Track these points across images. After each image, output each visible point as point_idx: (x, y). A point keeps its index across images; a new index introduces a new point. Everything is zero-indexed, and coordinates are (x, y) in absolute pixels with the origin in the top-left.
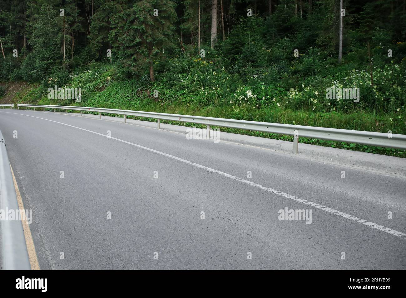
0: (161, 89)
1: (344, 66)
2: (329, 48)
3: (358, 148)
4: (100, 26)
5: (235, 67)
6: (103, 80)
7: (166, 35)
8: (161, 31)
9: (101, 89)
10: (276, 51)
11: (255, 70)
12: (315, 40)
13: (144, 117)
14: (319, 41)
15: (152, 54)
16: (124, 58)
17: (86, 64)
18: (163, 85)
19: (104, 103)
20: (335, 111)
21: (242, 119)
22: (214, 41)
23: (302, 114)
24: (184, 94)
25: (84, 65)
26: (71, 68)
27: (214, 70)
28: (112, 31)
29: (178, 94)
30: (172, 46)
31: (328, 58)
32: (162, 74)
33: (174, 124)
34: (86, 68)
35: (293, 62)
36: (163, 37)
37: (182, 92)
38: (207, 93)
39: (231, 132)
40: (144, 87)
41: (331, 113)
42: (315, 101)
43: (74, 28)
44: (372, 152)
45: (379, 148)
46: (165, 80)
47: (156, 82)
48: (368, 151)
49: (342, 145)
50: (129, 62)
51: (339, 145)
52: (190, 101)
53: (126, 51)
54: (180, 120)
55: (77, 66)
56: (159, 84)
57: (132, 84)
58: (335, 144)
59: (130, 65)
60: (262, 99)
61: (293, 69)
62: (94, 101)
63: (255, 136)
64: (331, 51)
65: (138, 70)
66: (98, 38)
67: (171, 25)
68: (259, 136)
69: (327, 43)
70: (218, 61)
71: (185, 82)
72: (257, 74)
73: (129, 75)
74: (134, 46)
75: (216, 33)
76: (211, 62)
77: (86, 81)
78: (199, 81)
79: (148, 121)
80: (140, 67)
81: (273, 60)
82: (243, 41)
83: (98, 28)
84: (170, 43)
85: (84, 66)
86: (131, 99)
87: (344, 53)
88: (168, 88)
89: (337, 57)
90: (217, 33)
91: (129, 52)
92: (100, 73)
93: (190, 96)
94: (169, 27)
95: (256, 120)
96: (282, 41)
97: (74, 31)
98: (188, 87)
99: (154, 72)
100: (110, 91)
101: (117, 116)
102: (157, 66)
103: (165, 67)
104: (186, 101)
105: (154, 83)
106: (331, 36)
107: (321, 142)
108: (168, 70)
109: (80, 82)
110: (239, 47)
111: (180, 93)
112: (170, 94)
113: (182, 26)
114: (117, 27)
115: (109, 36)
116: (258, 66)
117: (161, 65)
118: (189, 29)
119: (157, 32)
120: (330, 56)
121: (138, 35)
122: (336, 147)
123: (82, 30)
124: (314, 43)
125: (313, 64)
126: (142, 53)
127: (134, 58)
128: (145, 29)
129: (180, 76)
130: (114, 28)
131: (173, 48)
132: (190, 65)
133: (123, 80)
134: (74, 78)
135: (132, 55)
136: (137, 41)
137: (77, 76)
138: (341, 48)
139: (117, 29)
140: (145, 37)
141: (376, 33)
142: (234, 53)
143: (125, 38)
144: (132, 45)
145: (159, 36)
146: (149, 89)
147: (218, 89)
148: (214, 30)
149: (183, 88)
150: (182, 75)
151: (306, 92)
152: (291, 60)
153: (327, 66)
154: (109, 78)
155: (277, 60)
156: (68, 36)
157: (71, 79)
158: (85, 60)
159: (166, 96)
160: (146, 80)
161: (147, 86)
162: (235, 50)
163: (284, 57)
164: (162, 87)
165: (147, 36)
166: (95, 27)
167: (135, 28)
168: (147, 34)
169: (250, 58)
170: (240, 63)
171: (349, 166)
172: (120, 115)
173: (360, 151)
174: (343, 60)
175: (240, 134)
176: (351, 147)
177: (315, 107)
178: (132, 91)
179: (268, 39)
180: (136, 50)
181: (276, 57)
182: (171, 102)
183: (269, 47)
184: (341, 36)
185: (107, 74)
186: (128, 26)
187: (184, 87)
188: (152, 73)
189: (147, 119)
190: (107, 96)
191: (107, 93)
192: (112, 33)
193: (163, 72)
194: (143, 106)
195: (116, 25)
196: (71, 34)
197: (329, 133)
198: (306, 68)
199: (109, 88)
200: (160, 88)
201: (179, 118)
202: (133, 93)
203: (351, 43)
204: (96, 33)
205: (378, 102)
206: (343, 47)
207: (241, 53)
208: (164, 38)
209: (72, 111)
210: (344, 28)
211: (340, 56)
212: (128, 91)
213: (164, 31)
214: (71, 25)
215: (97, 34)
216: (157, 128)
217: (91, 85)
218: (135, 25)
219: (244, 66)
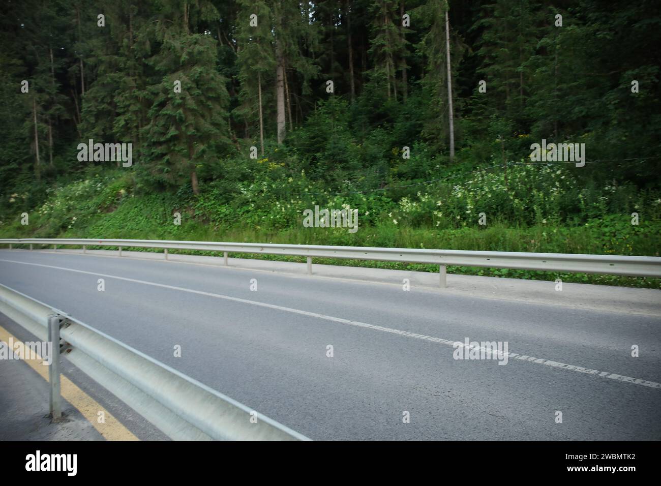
0: (211, 205)
1: (458, 165)
2: (438, 142)
3: (512, 274)
4: (98, 109)
5: (317, 171)
6: (110, 194)
7: (216, 125)
8: (208, 119)
9: (108, 209)
10: (370, 146)
11: (346, 173)
12: (419, 132)
13: (193, 249)
14: (424, 133)
15: (195, 153)
16: (151, 160)
17: (77, 170)
18: (214, 200)
19: (119, 230)
20: (466, 226)
21: (346, 245)
22: (282, 133)
23: (426, 233)
24: (248, 212)
25: (72, 171)
26: (50, 176)
27: (289, 176)
28: (118, 118)
29: (240, 211)
30: (225, 141)
31: (437, 155)
32: (212, 183)
33: (243, 258)
34: (77, 175)
35: (392, 162)
36: (211, 128)
37: (245, 208)
38: (285, 209)
39: (333, 264)
40: (184, 203)
41: (462, 229)
42: (440, 215)
43: (51, 111)
44: (530, 278)
45: (539, 272)
46: (216, 191)
47: (203, 195)
48: (526, 277)
49: (491, 271)
50: (159, 167)
51: (488, 272)
52: (259, 221)
53: (154, 149)
54: (262, 252)
55: (61, 172)
56: (208, 198)
57: (163, 199)
58: (482, 271)
59: (161, 171)
60: (365, 214)
61: (395, 170)
62: (101, 228)
63: (370, 267)
64: (441, 146)
65: (174, 178)
66: (96, 129)
67: (222, 111)
68: (376, 267)
69: (433, 136)
70: (293, 162)
71: (247, 194)
72: (349, 179)
73: (161, 186)
74: (167, 142)
75: (284, 122)
76: (283, 164)
77: (81, 196)
78: (269, 192)
79: (201, 254)
80: (178, 172)
81: (368, 161)
82: (325, 134)
83: (95, 113)
84: (223, 137)
85: (72, 173)
86: (163, 223)
87: (456, 149)
88: (223, 204)
89: (448, 154)
90: (286, 121)
91: (158, 150)
92: (105, 184)
93: (258, 215)
94: (219, 113)
95: (367, 245)
96: (375, 132)
97: (53, 117)
98: (253, 202)
99: (199, 179)
100: (125, 212)
101: (145, 249)
102: (202, 171)
103: (215, 172)
104: (253, 222)
105: (200, 197)
106: (440, 127)
107: (463, 269)
108: (221, 177)
109: (71, 199)
110: (320, 142)
111: (243, 211)
112: (227, 212)
113: (236, 111)
114: (127, 111)
115: (115, 126)
116: (348, 169)
117: (208, 169)
118: (245, 115)
119: (202, 121)
120: (440, 153)
121: (173, 125)
122: (484, 275)
123: (66, 116)
124: (417, 135)
125: (421, 164)
126: (179, 151)
127: (168, 160)
128: (183, 116)
129: (240, 185)
130: (124, 113)
131: (226, 144)
132: (252, 169)
133: (147, 194)
134: (56, 192)
135: (163, 155)
136: (172, 134)
137: (62, 189)
138: (452, 142)
139: (128, 115)
140: (184, 128)
141: (492, 123)
142: (313, 151)
143: (150, 128)
144: (162, 139)
145: (206, 126)
146: (192, 206)
147: (300, 202)
148: (281, 118)
149: (246, 203)
150: (241, 183)
151: (424, 203)
152: (391, 159)
153: (438, 166)
154: (122, 191)
155: (373, 159)
156: (43, 125)
157: (52, 194)
158: (73, 163)
159: (221, 216)
160: (185, 193)
161: (188, 202)
162: (315, 146)
163: (382, 154)
164: (213, 202)
165: (187, 127)
166: (91, 111)
167: (167, 114)
168: (187, 124)
169: (338, 157)
170: (324, 164)
171: (521, 300)
172: (150, 248)
173: (514, 278)
174: (455, 157)
175: (347, 266)
176: (503, 273)
177: (439, 222)
178: (165, 210)
179: (356, 131)
180: (170, 147)
181: (371, 156)
182: (230, 224)
183: (360, 142)
184: (452, 127)
185: (117, 184)
186: (156, 110)
187: (248, 202)
188: (195, 182)
189: (198, 253)
190: (123, 220)
191: (122, 215)
192: (119, 120)
193: (211, 180)
194: (184, 232)
195: (126, 109)
196: (46, 122)
197: (488, 257)
198: (413, 169)
199: (123, 206)
200: (209, 204)
201: (261, 248)
202: (165, 214)
203: (464, 136)
204: (92, 120)
205: (518, 211)
206: (455, 141)
207: (324, 150)
208: (213, 129)
209: (63, 247)
210: (455, 116)
211: (452, 152)
212: (157, 210)
213: (213, 118)
214: (46, 107)
215: (94, 122)
216: (223, 265)
217: (92, 203)
218: (167, 110)
219: (330, 168)
